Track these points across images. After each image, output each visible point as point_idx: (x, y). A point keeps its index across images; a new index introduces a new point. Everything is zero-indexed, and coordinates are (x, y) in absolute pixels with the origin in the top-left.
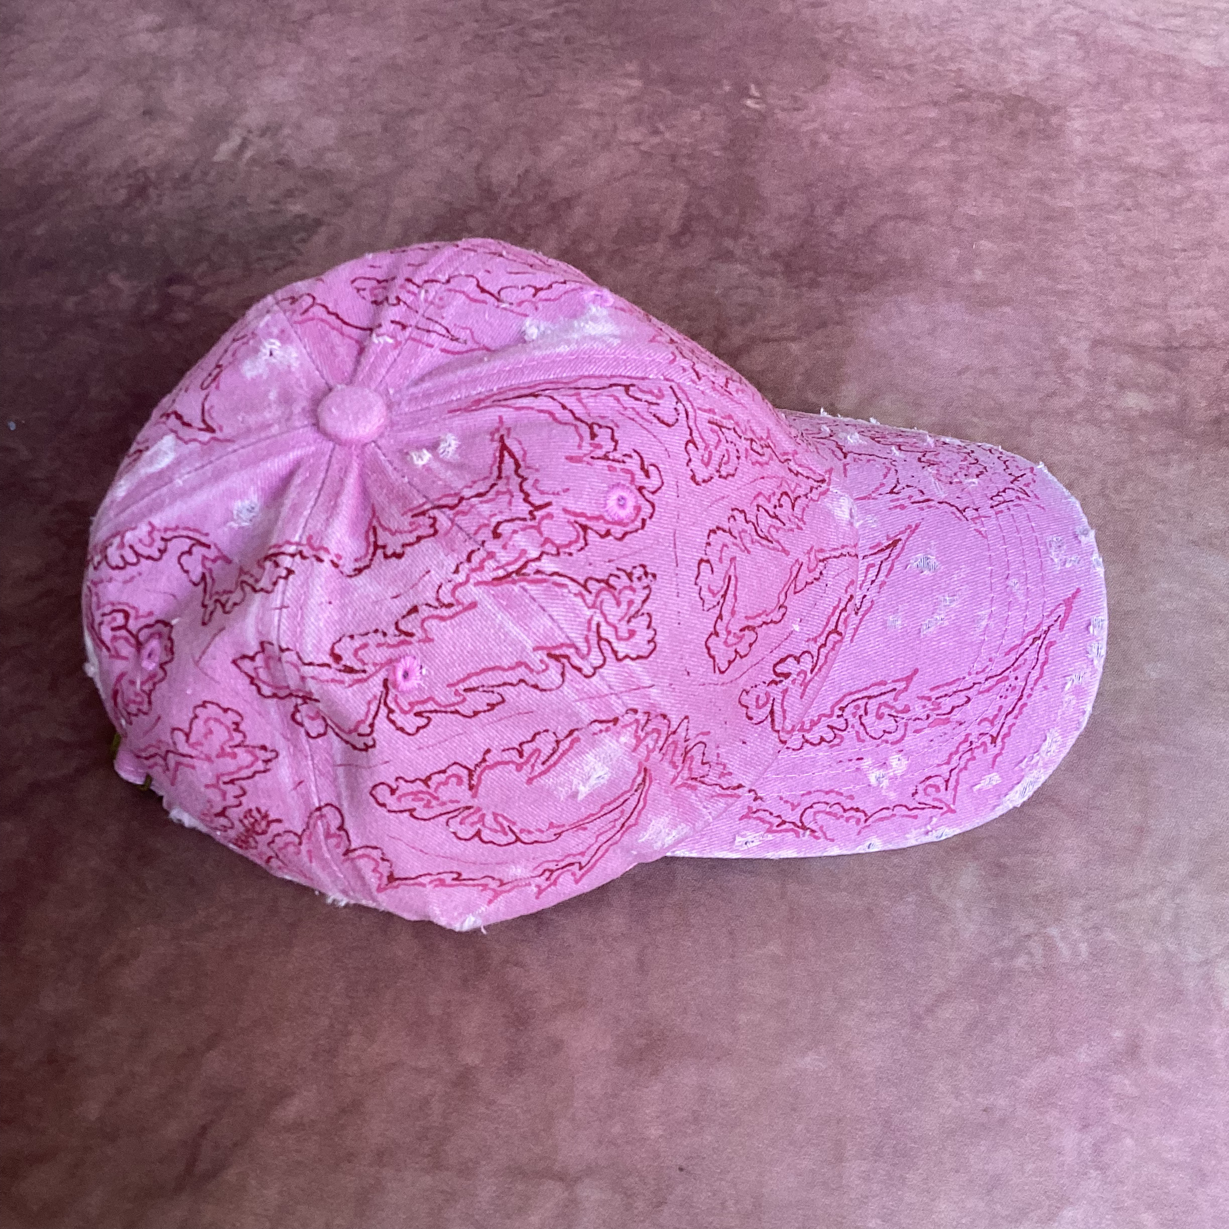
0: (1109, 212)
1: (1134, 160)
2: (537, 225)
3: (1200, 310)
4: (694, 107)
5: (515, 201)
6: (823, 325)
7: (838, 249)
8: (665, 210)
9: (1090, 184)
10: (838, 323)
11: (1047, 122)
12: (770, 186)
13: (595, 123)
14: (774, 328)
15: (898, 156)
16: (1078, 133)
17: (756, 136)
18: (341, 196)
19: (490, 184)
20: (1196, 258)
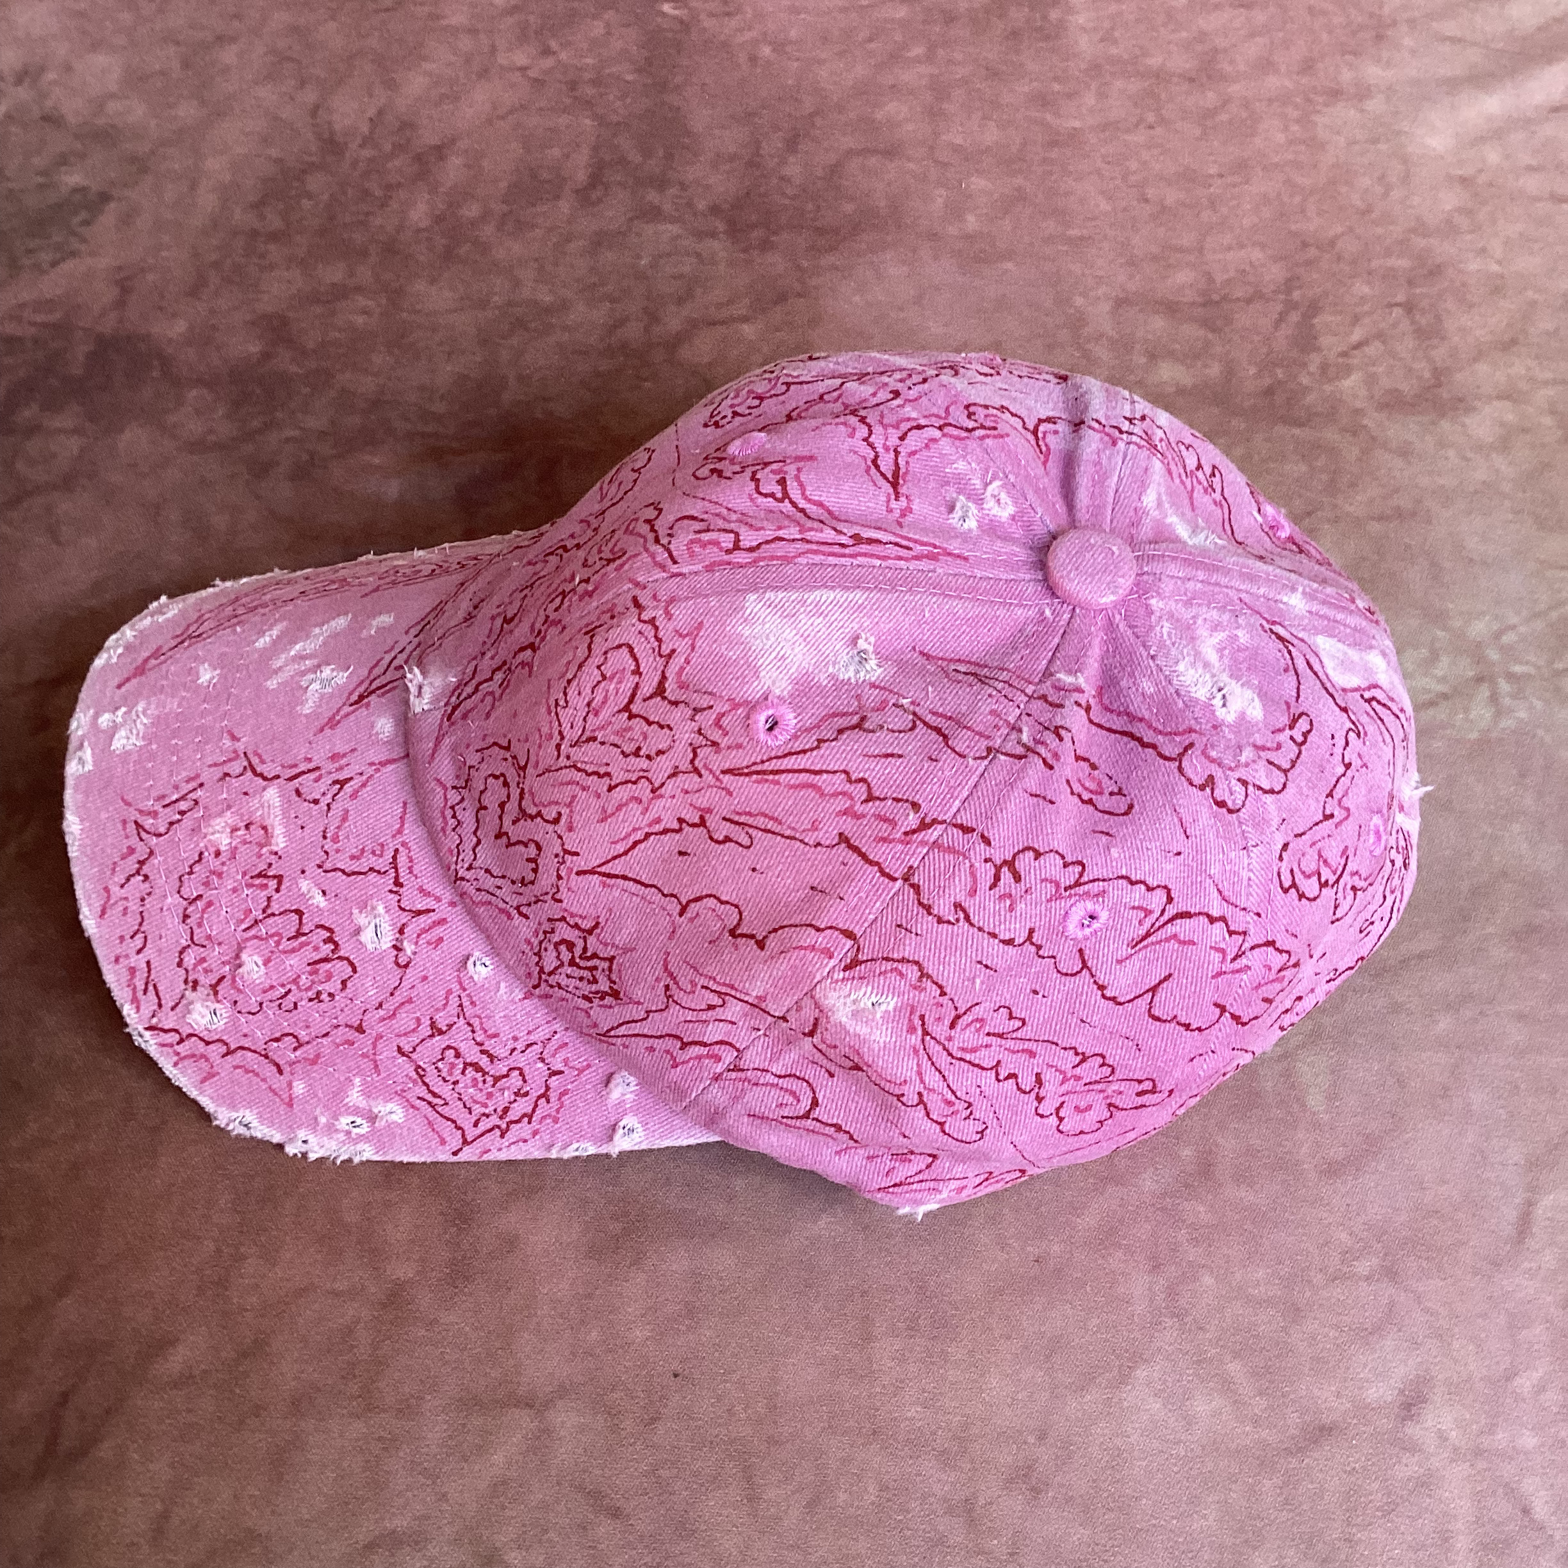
0: (1128, 131)
1: (1154, 61)
2: (399, 185)
3: (1242, 253)
4: (595, 17)
5: (367, 153)
6: (782, 298)
7: (794, 197)
8: (568, 156)
9: (1102, 95)
10: (799, 295)
11: (1045, 18)
12: (700, 118)
13: (465, 43)
14: (720, 306)
15: (860, 71)
16: (1084, 29)
17: (679, 52)
18: (134, 159)
19: (332, 133)
20: (1234, 186)
